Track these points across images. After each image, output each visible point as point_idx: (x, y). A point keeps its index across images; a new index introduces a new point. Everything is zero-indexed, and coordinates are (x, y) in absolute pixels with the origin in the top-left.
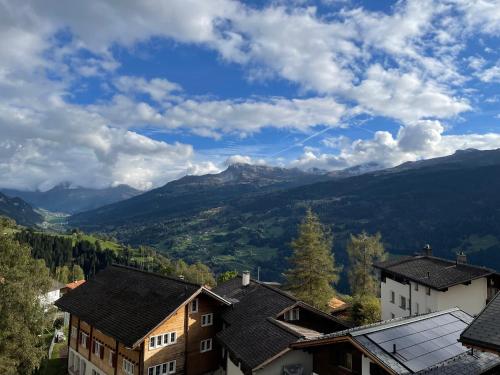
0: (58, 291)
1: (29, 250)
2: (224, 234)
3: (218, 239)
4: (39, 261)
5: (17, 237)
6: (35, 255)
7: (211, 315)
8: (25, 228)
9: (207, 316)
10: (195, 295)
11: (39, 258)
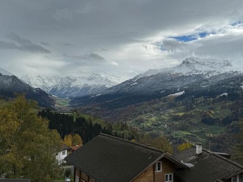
0: (66, 151)
1: (47, 122)
2: (181, 114)
3: (176, 118)
4: (54, 130)
5: (40, 114)
6: (51, 127)
7: (172, 174)
8: (44, 108)
9: (169, 175)
10: (159, 158)
11: (53, 129)
